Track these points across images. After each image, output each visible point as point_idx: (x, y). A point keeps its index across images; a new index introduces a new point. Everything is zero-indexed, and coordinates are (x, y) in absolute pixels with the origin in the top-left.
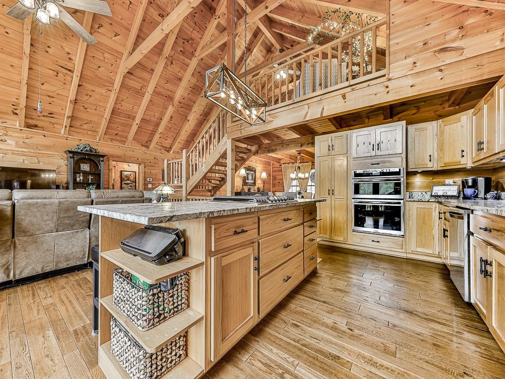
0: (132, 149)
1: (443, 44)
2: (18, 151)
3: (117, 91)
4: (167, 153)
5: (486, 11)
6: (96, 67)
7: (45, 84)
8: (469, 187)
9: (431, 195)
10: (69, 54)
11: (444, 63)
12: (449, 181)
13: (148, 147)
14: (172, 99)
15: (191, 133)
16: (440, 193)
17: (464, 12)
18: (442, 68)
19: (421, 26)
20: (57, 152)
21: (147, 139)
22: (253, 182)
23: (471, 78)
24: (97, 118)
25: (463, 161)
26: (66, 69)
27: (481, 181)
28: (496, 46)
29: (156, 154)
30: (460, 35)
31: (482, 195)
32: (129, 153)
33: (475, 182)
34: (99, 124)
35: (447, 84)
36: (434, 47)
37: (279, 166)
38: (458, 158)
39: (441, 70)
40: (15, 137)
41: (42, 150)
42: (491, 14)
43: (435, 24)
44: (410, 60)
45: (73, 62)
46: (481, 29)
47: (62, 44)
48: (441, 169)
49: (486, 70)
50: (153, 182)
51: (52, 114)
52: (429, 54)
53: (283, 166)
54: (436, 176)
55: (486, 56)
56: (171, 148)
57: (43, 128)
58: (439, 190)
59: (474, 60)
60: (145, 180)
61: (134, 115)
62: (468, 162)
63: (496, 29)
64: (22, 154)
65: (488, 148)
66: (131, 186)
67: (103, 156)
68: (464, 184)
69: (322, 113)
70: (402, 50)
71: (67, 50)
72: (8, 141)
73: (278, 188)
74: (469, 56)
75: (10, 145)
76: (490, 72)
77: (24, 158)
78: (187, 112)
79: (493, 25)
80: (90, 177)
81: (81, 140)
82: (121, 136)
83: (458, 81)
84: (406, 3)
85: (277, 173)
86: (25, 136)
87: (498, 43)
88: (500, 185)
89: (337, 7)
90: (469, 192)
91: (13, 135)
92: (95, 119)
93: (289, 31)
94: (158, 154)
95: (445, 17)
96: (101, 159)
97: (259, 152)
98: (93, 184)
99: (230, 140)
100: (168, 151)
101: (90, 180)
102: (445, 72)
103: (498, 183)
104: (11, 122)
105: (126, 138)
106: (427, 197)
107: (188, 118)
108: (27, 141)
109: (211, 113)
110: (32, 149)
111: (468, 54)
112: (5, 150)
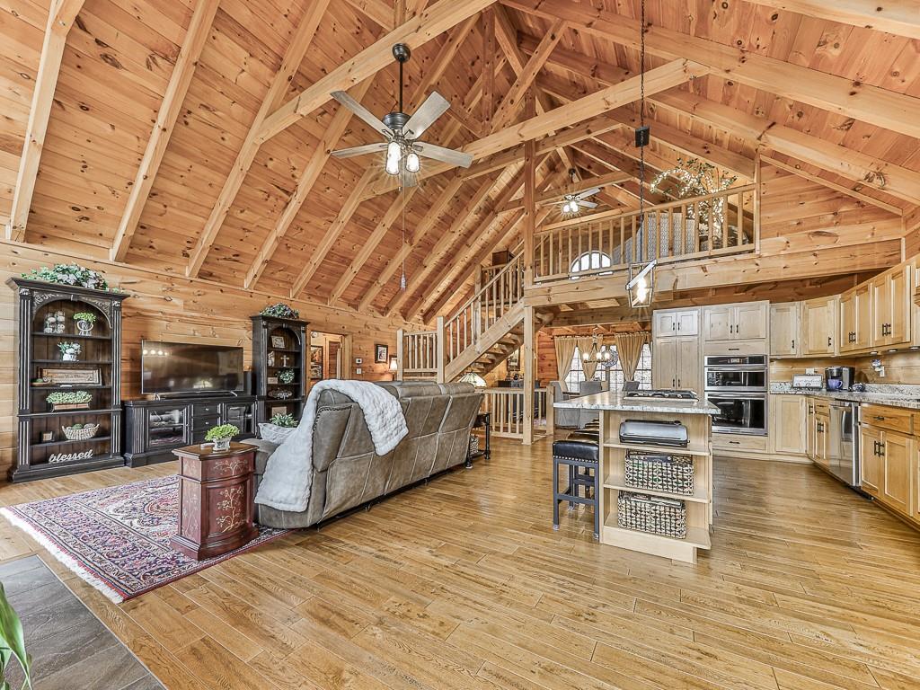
0: (336, 312)
1: (818, 227)
2: (186, 316)
3: (345, 223)
4: (381, 316)
5: (859, 202)
6: (323, 188)
7: (246, 211)
8: (833, 378)
9: (793, 387)
10: (294, 169)
11: (818, 248)
12: (810, 370)
13: (356, 307)
14: (410, 234)
15: (421, 285)
16: (803, 385)
17: (838, 198)
18: (816, 253)
19: (794, 203)
20: (238, 317)
21: (357, 294)
22: (516, 364)
23: (846, 267)
24: (299, 263)
25: (830, 349)
26: (282, 190)
27: (846, 371)
28: (867, 240)
29: (367, 318)
30: (835, 222)
31: (846, 387)
32: (332, 318)
33: (840, 372)
34: (298, 272)
35: (820, 271)
36: (808, 229)
37: (549, 339)
38: (825, 346)
39: (815, 255)
40: (182, 293)
41: (217, 314)
42: (863, 206)
43: (808, 205)
44: (783, 239)
45: (296, 180)
46: (854, 219)
47: (290, 156)
48: (805, 356)
49: (859, 262)
50: (364, 365)
51: (237, 255)
52: (803, 236)
53: (557, 339)
54: (795, 365)
55: (858, 248)
56: (387, 309)
57: (219, 279)
58: (800, 381)
59: (847, 249)
60: (353, 362)
61: (351, 257)
62: (834, 351)
63: (867, 221)
64: (193, 321)
65: (859, 340)
66: (316, 371)
67: (305, 324)
68: (828, 375)
69: (675, 285)
70: (774, 225)
71: (293, 164)
72: (174, 300)
73: (548, 373)
74: (843, 245)
75: (177, 306)
76: (862, 265)
77: (194, 327)
78: (425, 253)
79: (865, 217)
80: (285, 358)
81: (269, 297)
82: (323, 290)
83: (833, 269)
84: (779, 175)
85: (545, 351)
86: (195, 290)
87: (869, 236)
88: (863, 376)
89: (695, 156)
90: (833, 383)
91: (181, 290)
92: (296, 263)
93: (593, 151)
94: (369, 319)
95: (820, 199)
96: (303, 328)
97: (553, 323)
98: (288, 369)
99: (530, 308)
100: (382, 314)
101: (285, 362)
102: (820, 257)
103: (861, 373)
104: (179, 269)
105: (329, 292)
106: (787, 388)
107: (425, 263)
108: (199, 298)
109: (457, 256)
110: (206, 312)
111: (841, 242)
112: (170, 315)
